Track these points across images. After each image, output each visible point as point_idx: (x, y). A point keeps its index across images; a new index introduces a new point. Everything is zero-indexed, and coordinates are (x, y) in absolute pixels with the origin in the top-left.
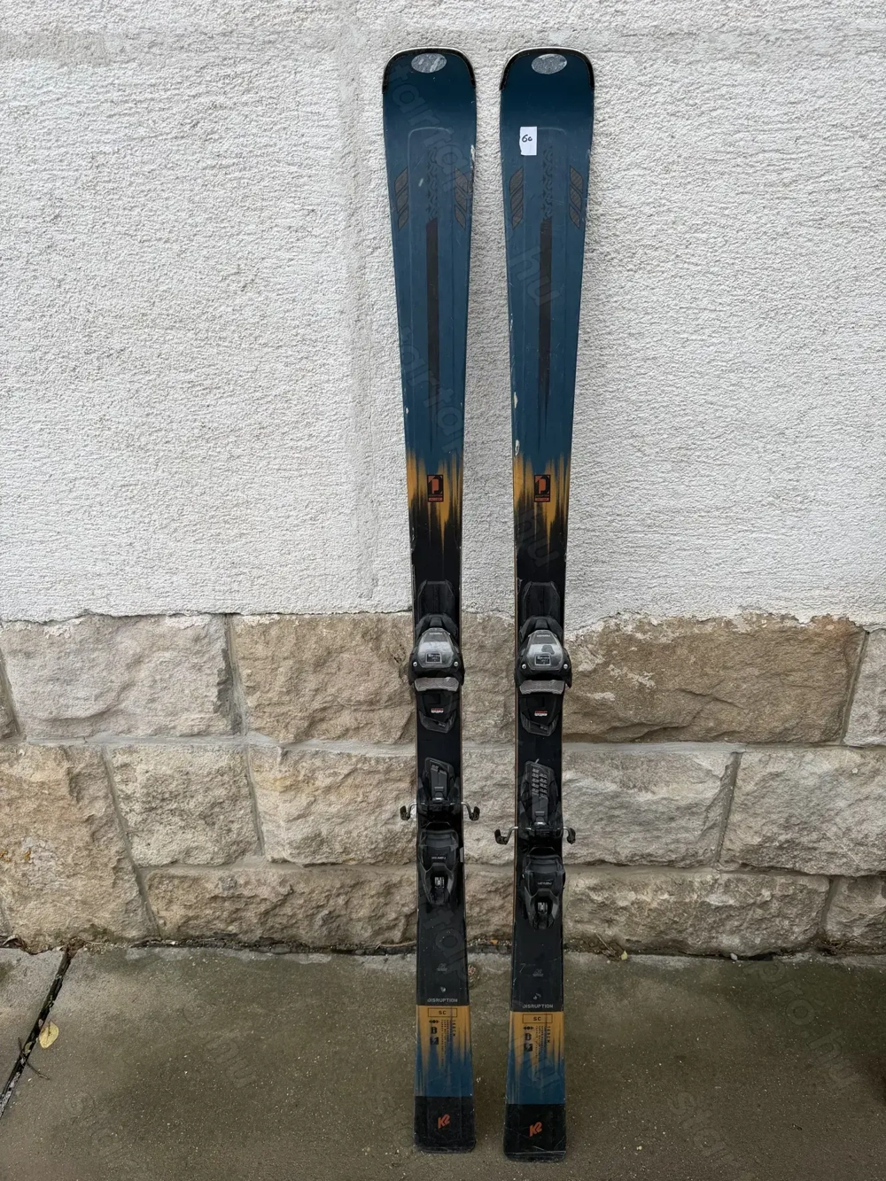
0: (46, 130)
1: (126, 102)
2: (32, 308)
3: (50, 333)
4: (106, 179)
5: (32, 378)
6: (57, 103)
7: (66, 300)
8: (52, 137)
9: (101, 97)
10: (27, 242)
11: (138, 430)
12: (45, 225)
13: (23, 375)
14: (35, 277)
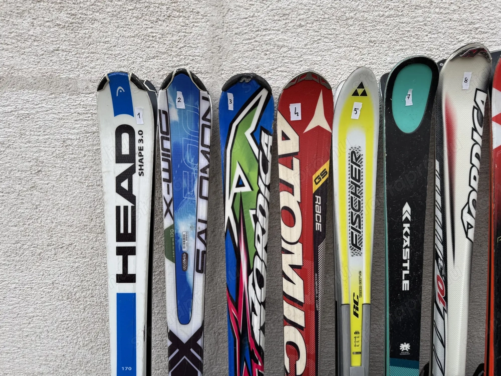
0: (38, 126)
1: (87, 114)
2: (18, 220)
3: (27, 234)
4: (71, 153)
5: (13, 258)
6: (46, 113)
7: (39, 216)
8: (41, 130)
9: (72, 110)
10: (19, 184)
11: (75, 290)
12: (31, 175)
13: (8, 256)
14: (22, 203)
